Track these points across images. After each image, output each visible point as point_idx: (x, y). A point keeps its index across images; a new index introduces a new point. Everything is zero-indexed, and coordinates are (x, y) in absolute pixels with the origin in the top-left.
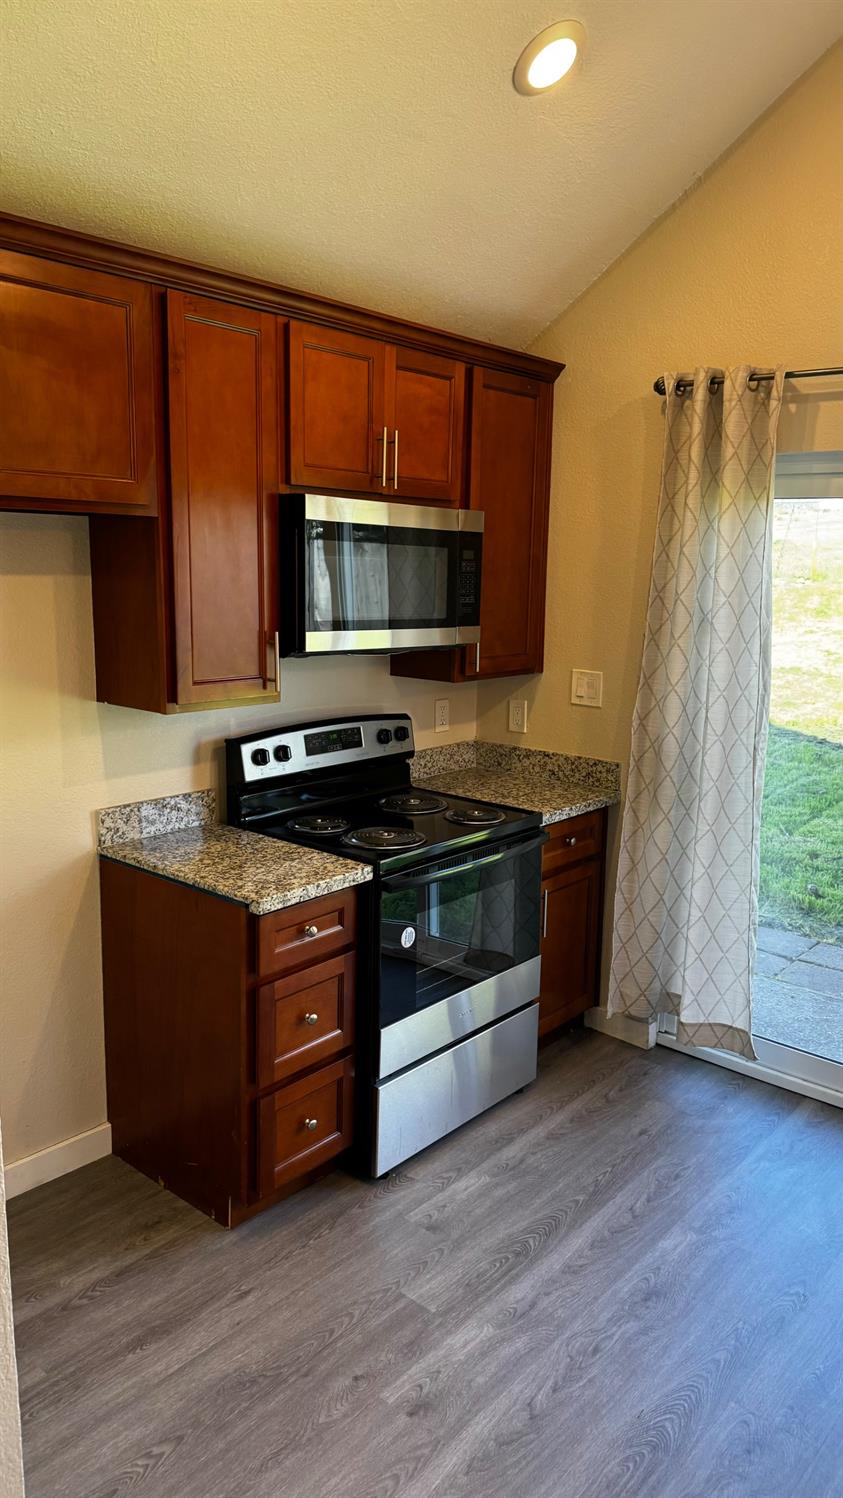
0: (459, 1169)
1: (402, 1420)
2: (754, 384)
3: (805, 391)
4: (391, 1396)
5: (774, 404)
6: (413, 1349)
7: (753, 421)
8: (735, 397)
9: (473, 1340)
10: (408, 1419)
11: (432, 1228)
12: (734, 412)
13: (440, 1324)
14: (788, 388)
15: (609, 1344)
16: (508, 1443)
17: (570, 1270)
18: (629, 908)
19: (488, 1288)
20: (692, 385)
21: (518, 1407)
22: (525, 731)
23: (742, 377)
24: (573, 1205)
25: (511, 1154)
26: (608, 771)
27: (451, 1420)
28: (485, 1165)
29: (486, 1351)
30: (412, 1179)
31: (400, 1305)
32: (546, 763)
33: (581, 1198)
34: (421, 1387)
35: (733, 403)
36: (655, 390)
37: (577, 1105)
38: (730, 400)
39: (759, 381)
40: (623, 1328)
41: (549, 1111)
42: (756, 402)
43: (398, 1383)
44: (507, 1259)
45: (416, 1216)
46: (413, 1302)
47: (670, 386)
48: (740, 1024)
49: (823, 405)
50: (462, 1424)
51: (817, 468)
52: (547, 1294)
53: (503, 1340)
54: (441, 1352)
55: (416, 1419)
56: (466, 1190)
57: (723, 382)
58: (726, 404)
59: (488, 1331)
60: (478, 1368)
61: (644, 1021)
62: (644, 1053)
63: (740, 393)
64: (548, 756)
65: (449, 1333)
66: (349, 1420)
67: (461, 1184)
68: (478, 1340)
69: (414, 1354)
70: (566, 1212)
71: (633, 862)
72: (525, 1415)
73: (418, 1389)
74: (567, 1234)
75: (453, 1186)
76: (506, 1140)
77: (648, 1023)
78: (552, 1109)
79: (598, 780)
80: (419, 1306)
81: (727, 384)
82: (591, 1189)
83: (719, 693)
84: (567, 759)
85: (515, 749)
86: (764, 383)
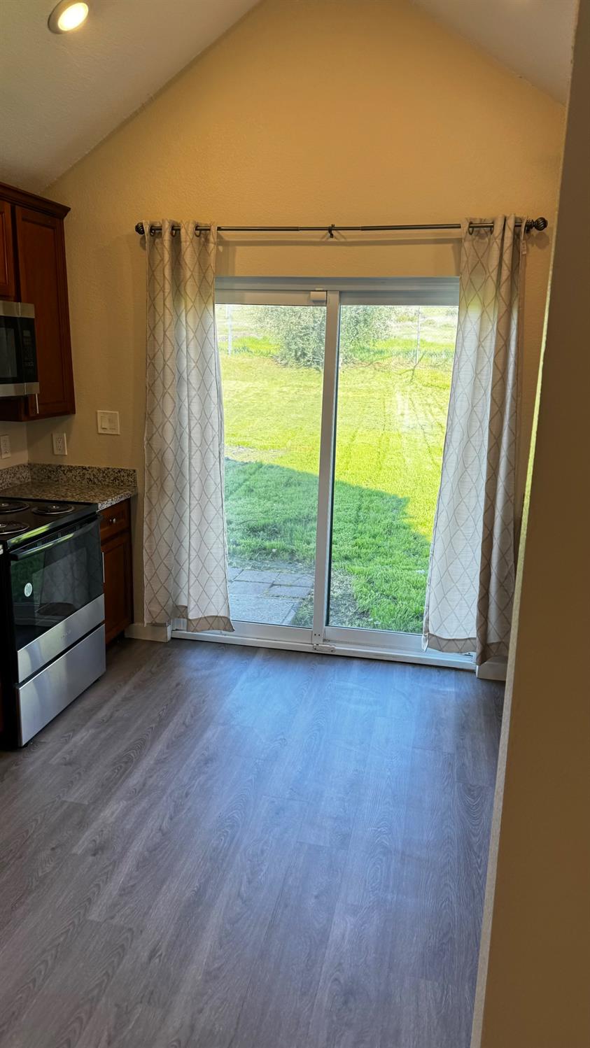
0: (74, 730)
1: (90, 859)
2: (198, 232)
3: (227, 239)
4: (78, 850)
5: (212, 246)
6: (82, 825)
7: (199, 255)
8: (188, 239)
9: (116, 810)
10: (93, 857)
11: (69, 764)
12: (188, 249)
13: (93, 809)
14: (219, 236)
15: (193, 789)
16: (155, 850)
17: (159, 762)
18: (150, 559)
19: (115, 784)
20: (161, 229)
21: (154, 832)
22: (67, 454)
23: (191, 227)
24: (150, 730)
25: (103, 714)
26: (128, 475)
27: (119, 849)
28: (89, 724)
29: (126, 812)
30: (45, 742)
31: (65, 807)
32: (84, 474)
33: (154, 725)
34: (94, 841)
35: (188, 243)
36: (137, 231)
37: (134, 680)
38: (186, 242)
39: (201, 231)
40: (198, 781)
41: (119, 687)
42: (200, 243)
43: (81, 842)
44: (121, 767)
45: (55, 761)
46: (73, 803)
47: (147, 229)
48: (222, 614)
49: (239, 249)
50: (125, 850)
51: (237, 286)
52: (151, 777)
53: (134, 805)
54: (100, 821)
55: (98, 856)
56: (82, 739)
57: (179, 230)
58: (183, 244)
59: (123, 804)
60: (125, 822)
61: (164, 625)
62: (166, 644)
63: (191, 237)
64: (85, 469)
65: (100, 811)
66: (57, 870)
67: (77, 738)
68: (119, 809)
69: (84, 827)
70: (147, 735)
71: (150, 530)
72: (160, 834)
73: (93, 843)
74: (151, 745)
75: (73, 739)
76: (98, 707)
77: (166, 627)
78: (120, 685)
79: (122, 481)
80: (76, 804)
81: (183, 231)
82: (158, 719)
83: (196, 421)
84: (99, 470)
85: (60, 466)
86: (203, 232)
